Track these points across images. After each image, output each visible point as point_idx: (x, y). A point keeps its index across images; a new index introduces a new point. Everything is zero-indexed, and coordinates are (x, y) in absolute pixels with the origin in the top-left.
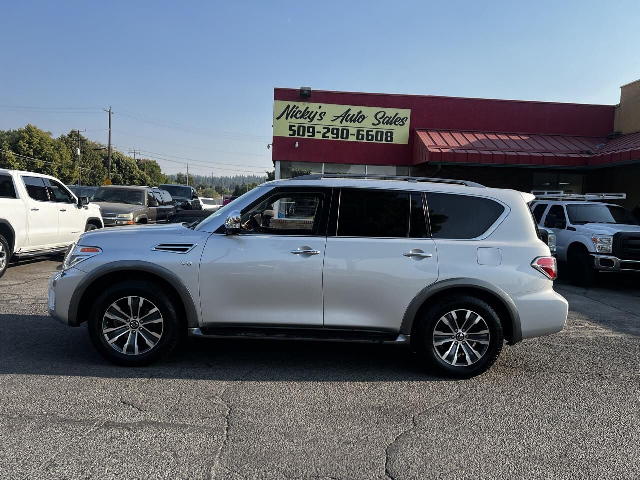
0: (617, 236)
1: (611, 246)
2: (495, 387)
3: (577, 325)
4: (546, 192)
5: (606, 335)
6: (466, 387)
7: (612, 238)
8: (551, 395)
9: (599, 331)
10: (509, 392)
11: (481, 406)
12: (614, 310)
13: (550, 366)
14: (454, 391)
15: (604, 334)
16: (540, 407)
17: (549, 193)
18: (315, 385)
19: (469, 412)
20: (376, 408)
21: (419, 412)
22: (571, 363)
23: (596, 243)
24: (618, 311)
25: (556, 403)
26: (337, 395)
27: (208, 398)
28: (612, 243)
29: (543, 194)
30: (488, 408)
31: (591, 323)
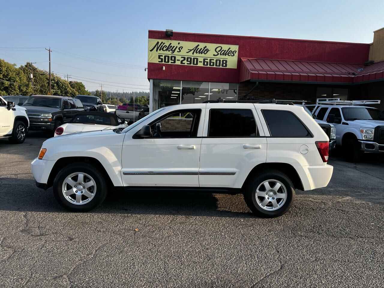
0: (377, 129)
1: (373, 135)
2: (309, 255)
3: (356, 192)
4: (327, 99)
5: (380, 201)
6: (285, 256)
7: (374, 130)
8: (356, 262)
9: (373, 197)
10: (321, 260)
11: (301, 278)
12: (378, 180)
13: (347, 231)
14: (276, 261)
15: (378, 200)
16: (351, 278)
17: (329, 100)
18: (157, 259)
19: (291, 285)
20: (209, 284)
22: (362, 227)
23: (363, 133)
24: (381, 181)
25: (362, 272)
26: (175, 270)
27: (55, 278)
28: (374, 133)
29: (326, 100)
30: (307, 280)
31: (366, 191)
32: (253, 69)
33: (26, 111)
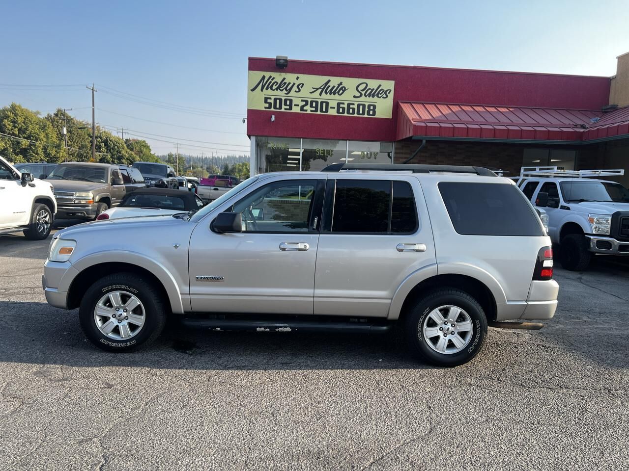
0: (616, 216)
1: (609, 226)
2: (478, 413)
3: (573, 318)
4: (538, 168)
5: (609, 332)
6: (439, 414)
7: (610, 218)
8: (550, 425)
9: (600, 326)
10: (495, 421)
11: (458, 447)
12: (613, 299)
13: (546, 377)
14: (424, 421)
15: (606, 330)
16: (537, 447)
17: (540, 169)
18: (239, 416)
19: (441, 457)
20: (314, 454)
21: (372, 460)
22: (572, 372)
23: (592, 223)
24: (618, 300)
25: (558, 440)
26: (264, 433)
28: (610, 223)
29: (535, 170)
30: (466, 449)
31: (590, 316)
32: (417, 119)
33: (51, 187)
